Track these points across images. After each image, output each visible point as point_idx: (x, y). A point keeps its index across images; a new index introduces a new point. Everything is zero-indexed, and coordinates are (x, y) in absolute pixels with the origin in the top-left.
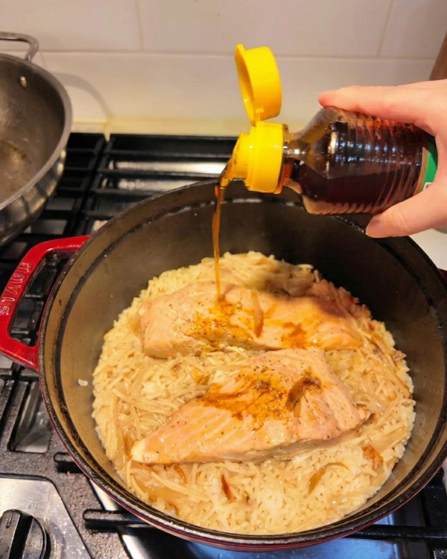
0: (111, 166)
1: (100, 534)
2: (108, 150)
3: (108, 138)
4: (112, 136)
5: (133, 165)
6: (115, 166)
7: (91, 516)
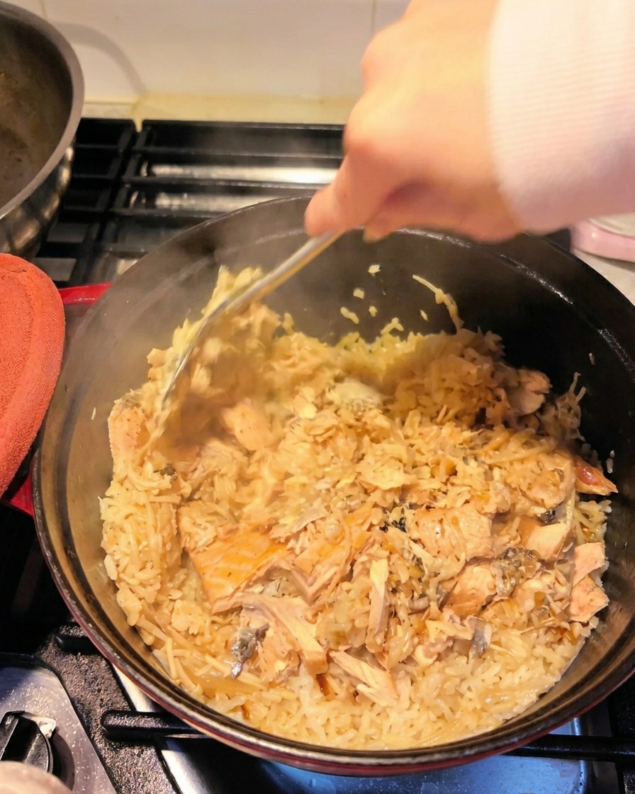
0: (144, 172)
2: (139, 146)
3: (139, 128)
4: (146, 123)
5: (177, 171)
6: (150, 173)
7: (114, 721)
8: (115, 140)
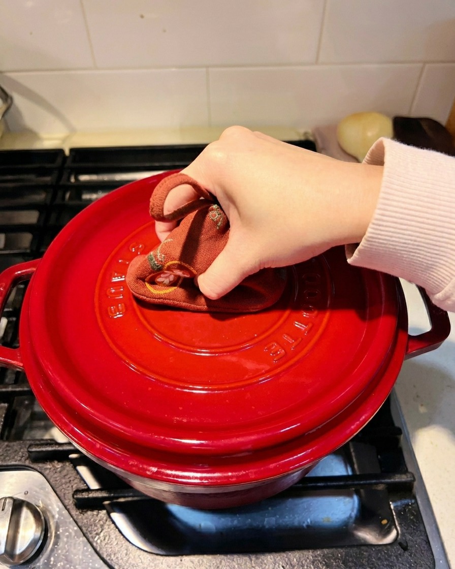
0: (73, 180)
1: (89, 513)
2: (69, 163)
3: (67, 152)
4: (72, 150)
5: (94, 177)
6: (76, 179)
7: (79, 496)
8: (53, 161)
